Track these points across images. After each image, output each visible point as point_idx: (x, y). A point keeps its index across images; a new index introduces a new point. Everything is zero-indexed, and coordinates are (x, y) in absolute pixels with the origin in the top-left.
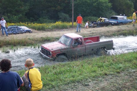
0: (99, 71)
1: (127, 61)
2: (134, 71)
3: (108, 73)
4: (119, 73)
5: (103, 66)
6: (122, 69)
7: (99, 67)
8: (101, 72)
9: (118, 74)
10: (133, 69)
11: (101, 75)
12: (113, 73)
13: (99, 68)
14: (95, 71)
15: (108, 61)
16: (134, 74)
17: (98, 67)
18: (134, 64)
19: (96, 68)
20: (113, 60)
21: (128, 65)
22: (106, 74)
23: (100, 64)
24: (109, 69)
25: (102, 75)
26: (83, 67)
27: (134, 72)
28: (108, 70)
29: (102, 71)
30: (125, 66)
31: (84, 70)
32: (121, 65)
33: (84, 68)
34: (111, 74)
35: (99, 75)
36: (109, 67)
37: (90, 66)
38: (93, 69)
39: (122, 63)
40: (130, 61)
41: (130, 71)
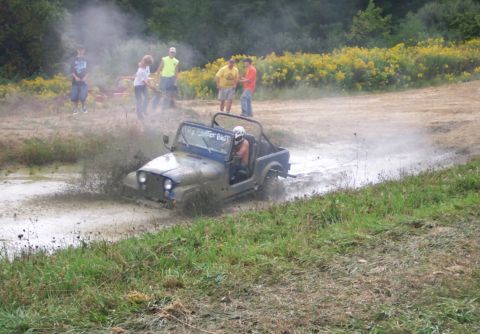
18: (88, 305)
21: (56, 310)
30: (45, 320)
32: (25, 316)
39: (27, 305)
40: (69, 290)
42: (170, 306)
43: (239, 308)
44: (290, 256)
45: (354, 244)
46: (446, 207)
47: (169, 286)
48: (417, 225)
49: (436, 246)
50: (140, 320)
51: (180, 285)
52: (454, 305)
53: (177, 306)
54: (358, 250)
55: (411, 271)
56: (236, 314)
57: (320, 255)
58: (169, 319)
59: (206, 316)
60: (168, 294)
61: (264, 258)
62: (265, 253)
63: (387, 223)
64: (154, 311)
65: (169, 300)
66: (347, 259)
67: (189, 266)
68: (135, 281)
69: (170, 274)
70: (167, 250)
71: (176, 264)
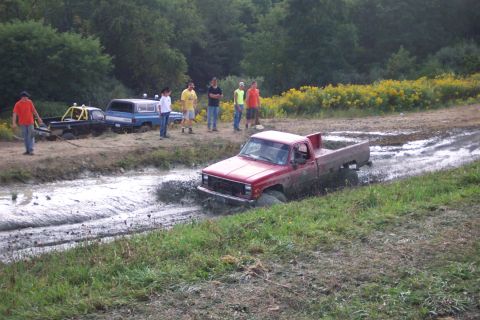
0: (76, 299)
1: (173, 257)
2: (196, 289)
3: (107, 302)
4: (144, 299)
5: (87, 279)
6: (155, 284)
7: (73, 282)
8: (81, 301)
9: (140, 305)
10: (191, 282)
11: (83, 311)
12: (123, 301)
13: (76, 287)
14: (59, 299)
15: (104, 260)
16: (197, 302)
17: (71, 282)
18: (195, 265)
19: (63, 288)
20: (124, 256)
21: (173, 268)
22: (100, 308)
23: (79, 271)
24: (109, 288)
25: (86, 312)
26: (16, 287)
27: (197, 293)
28: (106, 292)
29: (86, 295)
30: (164, 276)
31: (21, 298)
32: (151, 272)
33: (19, 290)
34: (119, 307)
35: (76, 313)
36: (109, 280)
37: (43, 282)
38: (52, 291)
39: (153, 264)
40: (182, 255)
41: (182, 289)
42: (254, 266)
43: (303, 268)
44: (340, 231)
45: (386, 222)
46: (455, 196)
47: (253, 252)
48: (433, 209)
49: (447, 224)
50: (232, 276)
51: (260, 251)
52: (460, 267)
53: (259, 266)
54: (390, 227)
55: (428, 242)
56: (300, 272)
57: (361, 230)
58: (253, 275)
59: (279, 273)
60: (252, 258)
61: (321, 232)
62: (322, 229)
63: (412, 207)
64: (242, 270)
65: (252, 262)
66: (381, 233)
67: (268, 238)
68: (229, 249)
69: (254, 243)
70: (251, 226)
71: (258, 235)
